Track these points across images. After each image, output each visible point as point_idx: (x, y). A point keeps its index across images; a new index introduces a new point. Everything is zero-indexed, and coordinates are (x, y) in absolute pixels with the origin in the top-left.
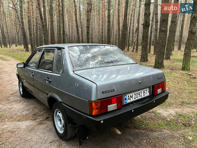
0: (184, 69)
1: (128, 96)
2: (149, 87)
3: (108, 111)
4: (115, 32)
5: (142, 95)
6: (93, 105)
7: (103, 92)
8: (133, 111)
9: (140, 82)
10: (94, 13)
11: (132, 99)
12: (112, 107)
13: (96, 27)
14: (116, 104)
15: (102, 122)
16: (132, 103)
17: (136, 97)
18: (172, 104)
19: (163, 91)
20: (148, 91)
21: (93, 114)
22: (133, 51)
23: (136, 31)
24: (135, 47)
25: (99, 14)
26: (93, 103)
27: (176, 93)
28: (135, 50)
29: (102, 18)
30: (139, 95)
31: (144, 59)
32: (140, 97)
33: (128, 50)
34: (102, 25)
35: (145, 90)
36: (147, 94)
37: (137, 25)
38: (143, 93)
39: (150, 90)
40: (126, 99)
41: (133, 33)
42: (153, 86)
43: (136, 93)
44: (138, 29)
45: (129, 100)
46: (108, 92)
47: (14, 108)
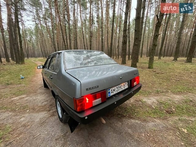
0: (149, 68)
1: (112, 90)
2: (128, 82)
3: (93, 105)
4: (105, 49)
5: (123, 88)
6: (77, 102)
7: (87, 89)
8: (115, 103)
9: (121, 78)
10: (94, 39)
11: (114, 92)
12: (97, 102)
13: (95, 46)
14: (100, 99)
15: (86, 118)
16: (114, 95)
17: (118, 90)
18: (151, 93)
19: (138, 84)
20: (127, 84)
21: (78, 110)
22: (116, 58)
23: (117, 47)
24: (117, 56)
25: (97, 39)
26: (77, 100)
27: (150, 84)
28: (117, 58)
29: (98, 41)
30: (120, 88)
31: (124, 63)
32: (121, 90)
33: (113, 58)
34: (98, 45)
35: (125, 84)
36: (127, 87)
37: (118, 44)
38: (123, 86)
39: (128, 83)
40: (109, 93)
41: (115, 49)
42: (131, 80)
43: (118, 87)
44: (118, 46)
45: (112, 93)
46: (93, 89)
47: (38, 99)
